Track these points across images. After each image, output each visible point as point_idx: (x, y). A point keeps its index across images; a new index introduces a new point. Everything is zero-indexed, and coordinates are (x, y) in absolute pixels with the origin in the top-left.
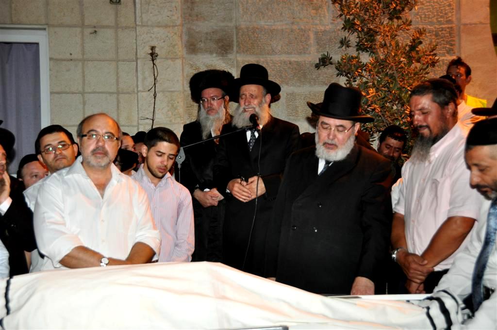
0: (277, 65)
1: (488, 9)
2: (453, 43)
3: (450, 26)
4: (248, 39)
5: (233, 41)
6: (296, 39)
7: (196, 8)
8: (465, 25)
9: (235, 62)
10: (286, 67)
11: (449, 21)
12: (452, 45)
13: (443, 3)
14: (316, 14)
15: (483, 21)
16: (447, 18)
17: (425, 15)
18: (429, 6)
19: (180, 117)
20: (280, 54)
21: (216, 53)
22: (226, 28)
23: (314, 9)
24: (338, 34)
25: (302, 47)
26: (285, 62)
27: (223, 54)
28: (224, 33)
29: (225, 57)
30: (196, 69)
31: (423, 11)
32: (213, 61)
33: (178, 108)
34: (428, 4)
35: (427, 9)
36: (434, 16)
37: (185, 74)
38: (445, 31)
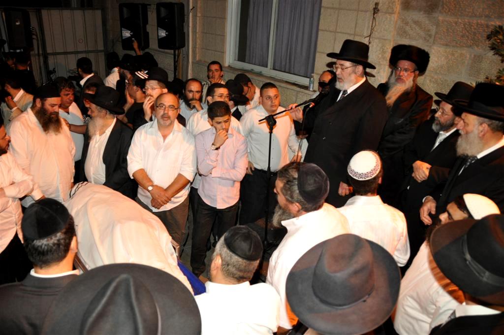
9: (437, 21)
21: (424, 11)
27: (429, 12)
29: (431, 16)
30: (406, 23)
32: (420, 17)
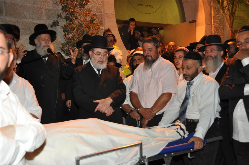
1: (114, 8)
3: (101, 13)
4: (11, 9)
5: (2, 9)
6: (36, 12)
8: (106, 14)
9: (5, 21)
10: (32, 26)
11: (101, 12)
13: (98, 3)
15: (112, 13)
16: (100, 10)
18: (93, 3)
20: (29, 19)
24: (56, 12)
25: (39, 16)
26: (31, 23)
31: (91, 6)
34: (92, 3)
35: (92, 5)
36: (95, 9)
38: (99, 15)
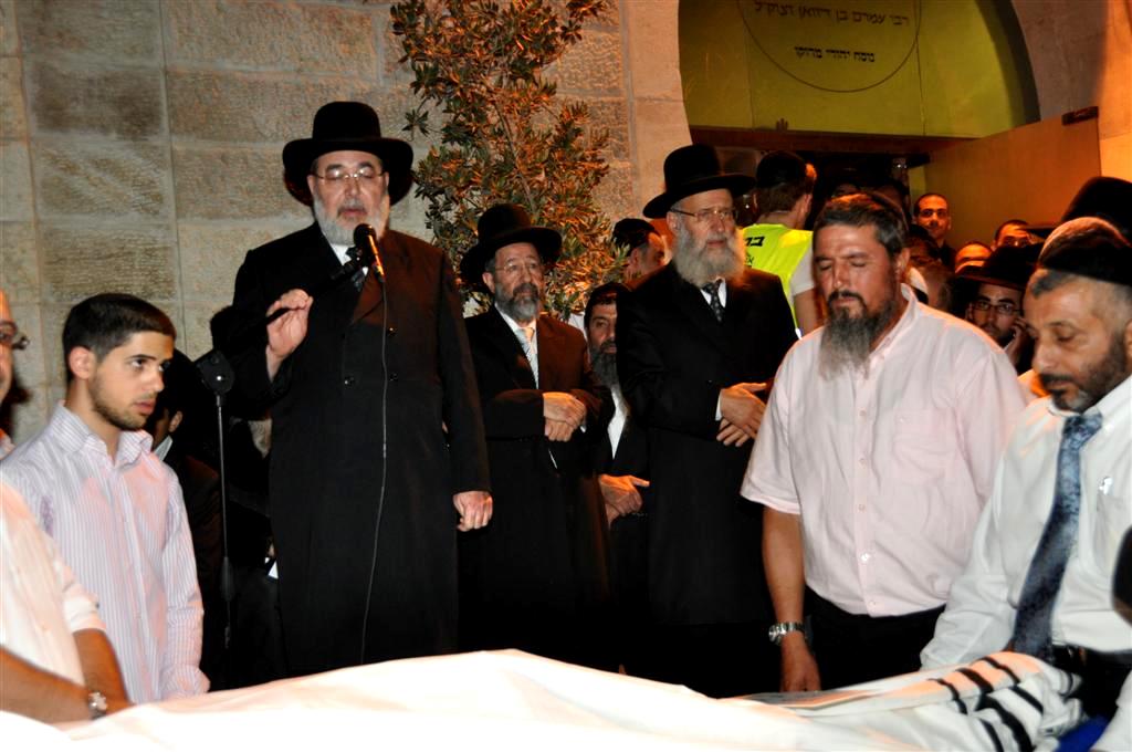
0: (269, 166)
1: (678, 72)
2: (624, 134)
3: (616, 99)
4: (197, 101)
5: (158, 104)
7: (56, 16)
8: (642, 99)
9: (168, 156)
11: (613, 90)
12: (622, 139)
13: (600, 53)
14: (350, 53)
15: (669, 93)
16: (609, 83)
17: (570, 73)
18: (577, 54)
19: (32, 288)
20: (275, 141)
21: (119, 131)
22: (141, 71)
23: (345, 43)
24: (400, 102)
27: (134, 132)
28: (135, 83)
29: (142, 143)
30: (69, 167)
32: (111, 149)
33: (25, 265)
35: (571, 61)
36: (586, 78)
37: (38, 179)
38: (609, 108)
